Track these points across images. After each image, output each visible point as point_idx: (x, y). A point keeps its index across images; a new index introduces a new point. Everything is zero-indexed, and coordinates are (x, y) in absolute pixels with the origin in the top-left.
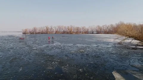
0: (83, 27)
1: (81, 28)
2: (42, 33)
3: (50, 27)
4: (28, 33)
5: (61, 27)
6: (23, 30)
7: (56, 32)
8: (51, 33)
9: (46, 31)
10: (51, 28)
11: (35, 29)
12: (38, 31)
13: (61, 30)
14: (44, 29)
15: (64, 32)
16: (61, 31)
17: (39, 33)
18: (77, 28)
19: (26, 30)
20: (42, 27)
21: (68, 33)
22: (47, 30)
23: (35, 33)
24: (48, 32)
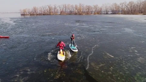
0: (95, 5)
1: (93, 7)
2: (44, 15)
3: (53, 7)
4: (27, 15)
5: (67, 6)
6: (21, 10)
7: (61, 12)
8: (55, 14)
9: (48, 11)
10: (55, 8)
11: (35, 9)
12: (39, 12)
13: (67, 9)
14: (46, 9)
15: (71, 13)
16: (67, 11)
17: (40, 14)
18: (88, 7)
19: (25, 11)
20: (44, 7)
21: (76, 14)
22: (50, 10)
23: (36, 15)
24: (51, 13)
